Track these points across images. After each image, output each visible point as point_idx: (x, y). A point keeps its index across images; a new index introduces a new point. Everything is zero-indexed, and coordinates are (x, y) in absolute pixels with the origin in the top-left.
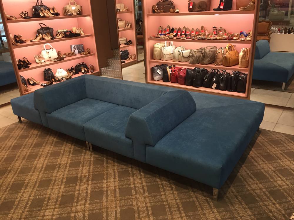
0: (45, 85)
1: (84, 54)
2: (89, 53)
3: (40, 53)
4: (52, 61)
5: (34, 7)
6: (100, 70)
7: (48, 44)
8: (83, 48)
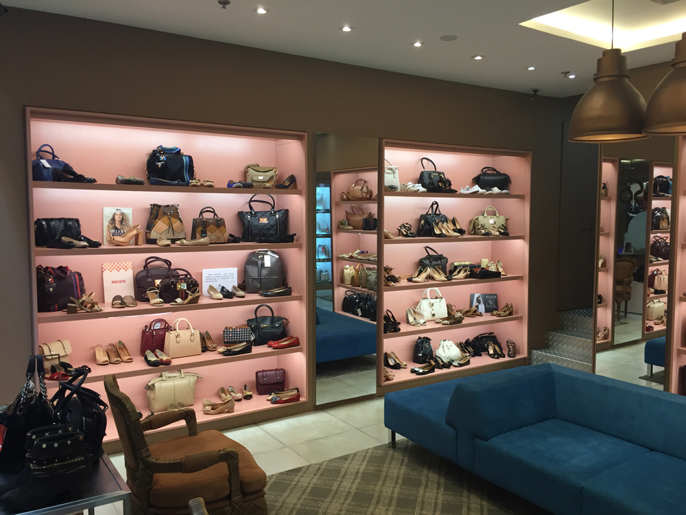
0: (421, 371)
1: (499, 315)
2: (511, 314)
3: (417, 303)
4: (438, 323)
5: (422, 217)
6: (530, 353)
7: (436, 288)
8: (496, 302)
